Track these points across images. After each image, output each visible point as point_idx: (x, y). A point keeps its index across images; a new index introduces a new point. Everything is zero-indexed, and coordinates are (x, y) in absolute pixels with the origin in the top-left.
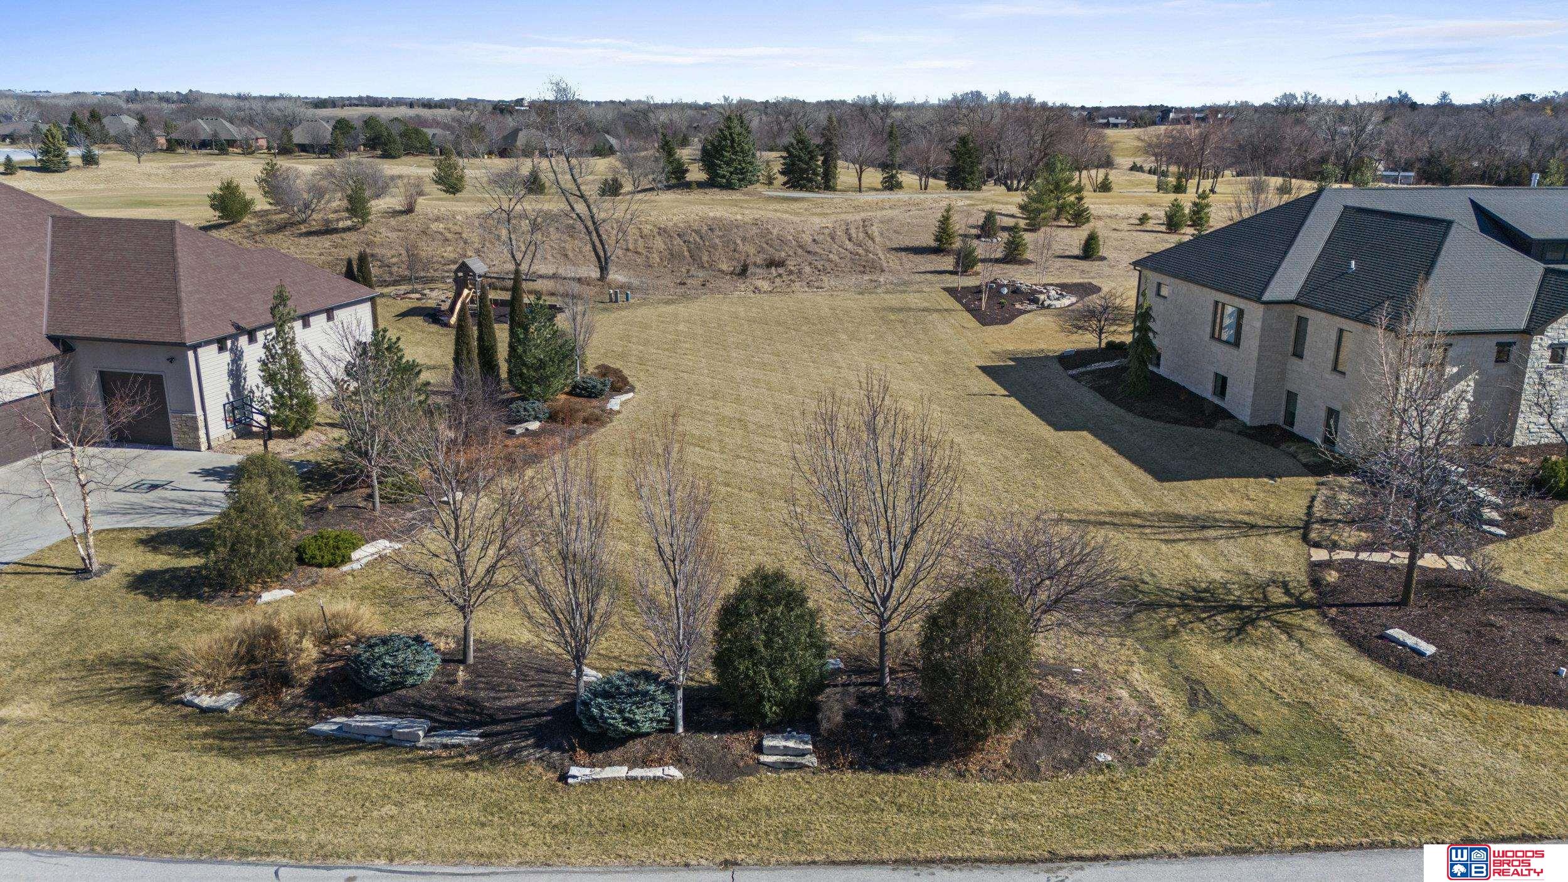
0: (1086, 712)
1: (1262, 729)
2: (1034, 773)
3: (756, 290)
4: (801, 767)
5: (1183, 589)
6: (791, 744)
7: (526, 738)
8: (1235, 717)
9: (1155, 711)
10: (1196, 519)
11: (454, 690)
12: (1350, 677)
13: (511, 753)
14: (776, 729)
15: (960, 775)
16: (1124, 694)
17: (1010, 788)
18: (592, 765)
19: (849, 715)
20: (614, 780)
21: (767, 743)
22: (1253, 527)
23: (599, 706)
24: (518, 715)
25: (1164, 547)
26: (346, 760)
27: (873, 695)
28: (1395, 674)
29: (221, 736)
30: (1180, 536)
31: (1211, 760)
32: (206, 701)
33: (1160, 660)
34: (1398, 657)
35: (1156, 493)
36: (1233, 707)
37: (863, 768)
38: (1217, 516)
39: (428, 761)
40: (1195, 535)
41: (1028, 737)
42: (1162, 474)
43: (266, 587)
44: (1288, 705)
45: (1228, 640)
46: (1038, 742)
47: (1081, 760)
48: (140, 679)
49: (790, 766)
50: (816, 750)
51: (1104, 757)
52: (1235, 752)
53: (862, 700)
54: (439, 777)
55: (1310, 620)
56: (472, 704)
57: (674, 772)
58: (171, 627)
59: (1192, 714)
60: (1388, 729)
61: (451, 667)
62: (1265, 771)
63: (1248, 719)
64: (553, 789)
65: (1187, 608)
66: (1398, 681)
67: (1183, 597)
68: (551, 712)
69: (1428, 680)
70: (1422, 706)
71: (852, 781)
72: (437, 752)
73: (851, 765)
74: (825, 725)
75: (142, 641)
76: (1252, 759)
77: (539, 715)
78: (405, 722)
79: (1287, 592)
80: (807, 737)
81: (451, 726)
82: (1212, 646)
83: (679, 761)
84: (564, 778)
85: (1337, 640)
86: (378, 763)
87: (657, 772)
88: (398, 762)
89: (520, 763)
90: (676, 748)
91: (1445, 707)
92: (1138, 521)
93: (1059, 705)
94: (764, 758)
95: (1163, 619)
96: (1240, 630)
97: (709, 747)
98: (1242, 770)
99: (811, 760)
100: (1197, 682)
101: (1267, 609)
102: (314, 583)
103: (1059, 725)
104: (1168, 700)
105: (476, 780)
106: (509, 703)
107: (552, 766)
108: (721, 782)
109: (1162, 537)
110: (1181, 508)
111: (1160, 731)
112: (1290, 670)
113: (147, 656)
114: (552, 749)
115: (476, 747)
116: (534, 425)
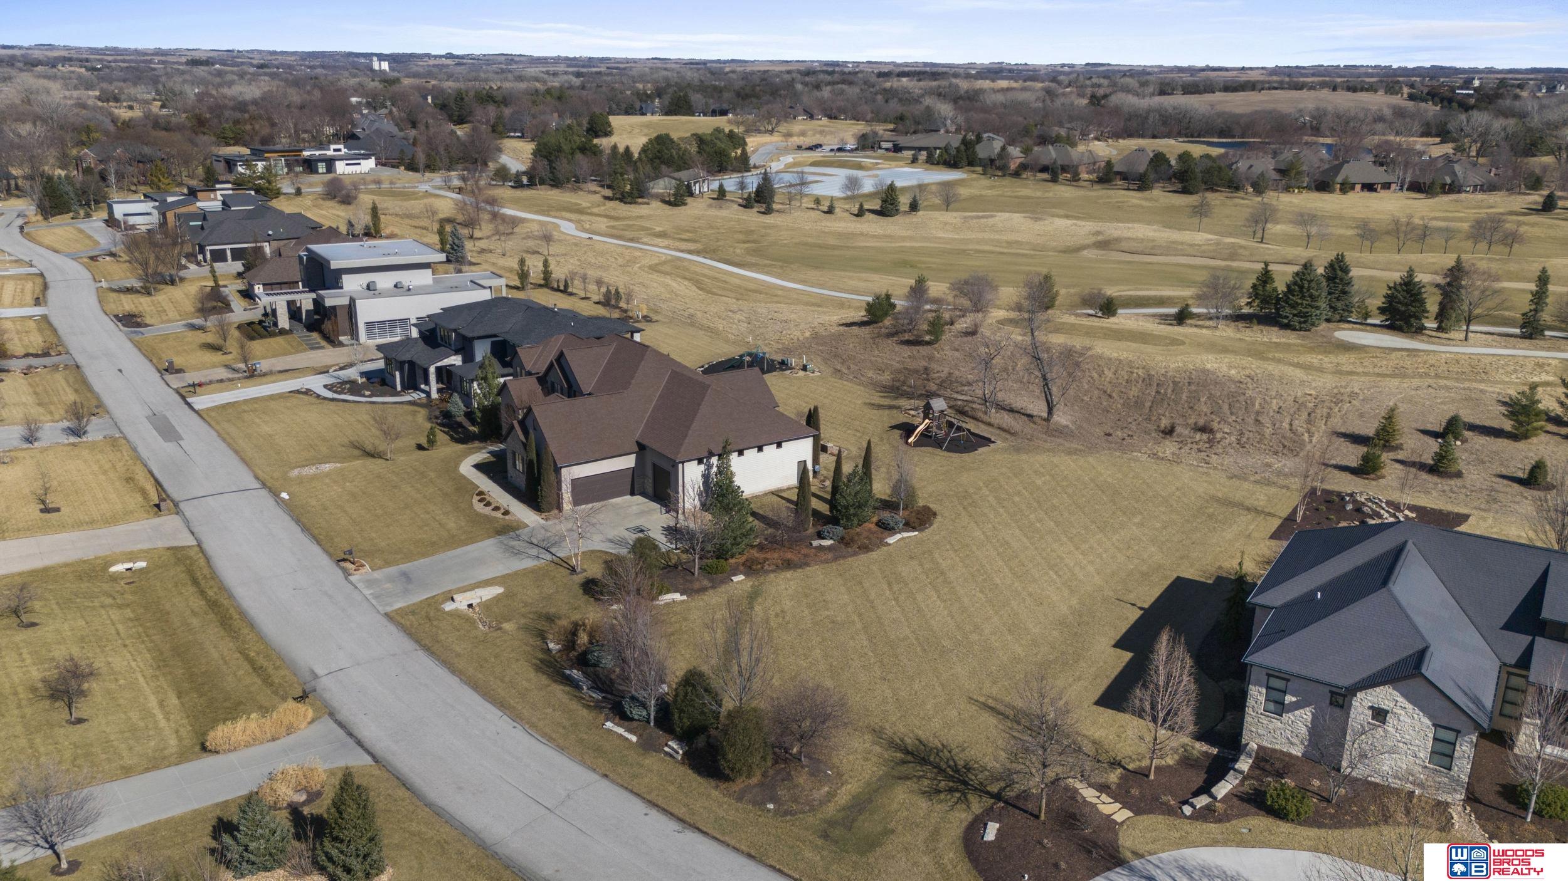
0: (794, 787)
1: (854, 830)
2: (739, 799)
3: (1155, 455)
4: (674, 757)
5: (960, 763)
6: (677, 747)
7: (610, 704)
8: (854, 821)
11: (612, 675)
12: (939, 833)
13: (602, 708)
14: (676, 738)
15: (717, 787)
16: (826, 790)
17: (725, 799)
18: (614, 724)
19: (707, 745)
20: (614, 733)
21: (670, 743)
24: (621, 695)
26: (559, 687)
28: (959, 841)
29: (541, 662)
31: (809, 829)
32: (551, 644)
33: (875, 786)
34: (971, 835)
35: (1076, 710)
37: (692, 768)
39: (579, 698)
41: (755, 785)
44: (886, 828)
45: (925, 793)
46: (757, 789)
47: (761, 803)
49: (671, 756)
50: (683, 754)
51: (770, 806)
52: (824, 831)
55: (980, 805)
56: (614, 684)
57: (635, 740)
58: (577, 608)
59: (838, 811)
62: (819, 842)
64: (594, 726)
65: (942, 772)
66: (953, 843)
67: (953, 766)
69: (962, 850)
70: (937, 856)
71: (682, 771)
72: (585, 696)
73: (690, 765)
74: (692, 745)
75: (564, 611)
76: (825, 836)
79: (1003, 788)
80: (684, 747)
81: (598, 689)
82: (911, 792)
83: (640, 736)
84: (602, 724)
85: (971, 818)
86: (565, 692)
87: (630, 737)
88: (571, 694)
89: (600, 713)
90: (644, 730)
93: (787, 779)
94: (666, 749)
95: (919, 771)
96: (938, 792)
97: (653, 734)
98: (811, 837)
99: (679, 757)
100: (870, 802)
101: (975, 790)
103: (774, 789)
104: (841, 800)
105: (583, 712)
106: (620, 688)
107: (606, 718)
108: (644, 750)
111: (812, 809)
114: (611, 712)
115: (598, 701)
116: (827, 543)
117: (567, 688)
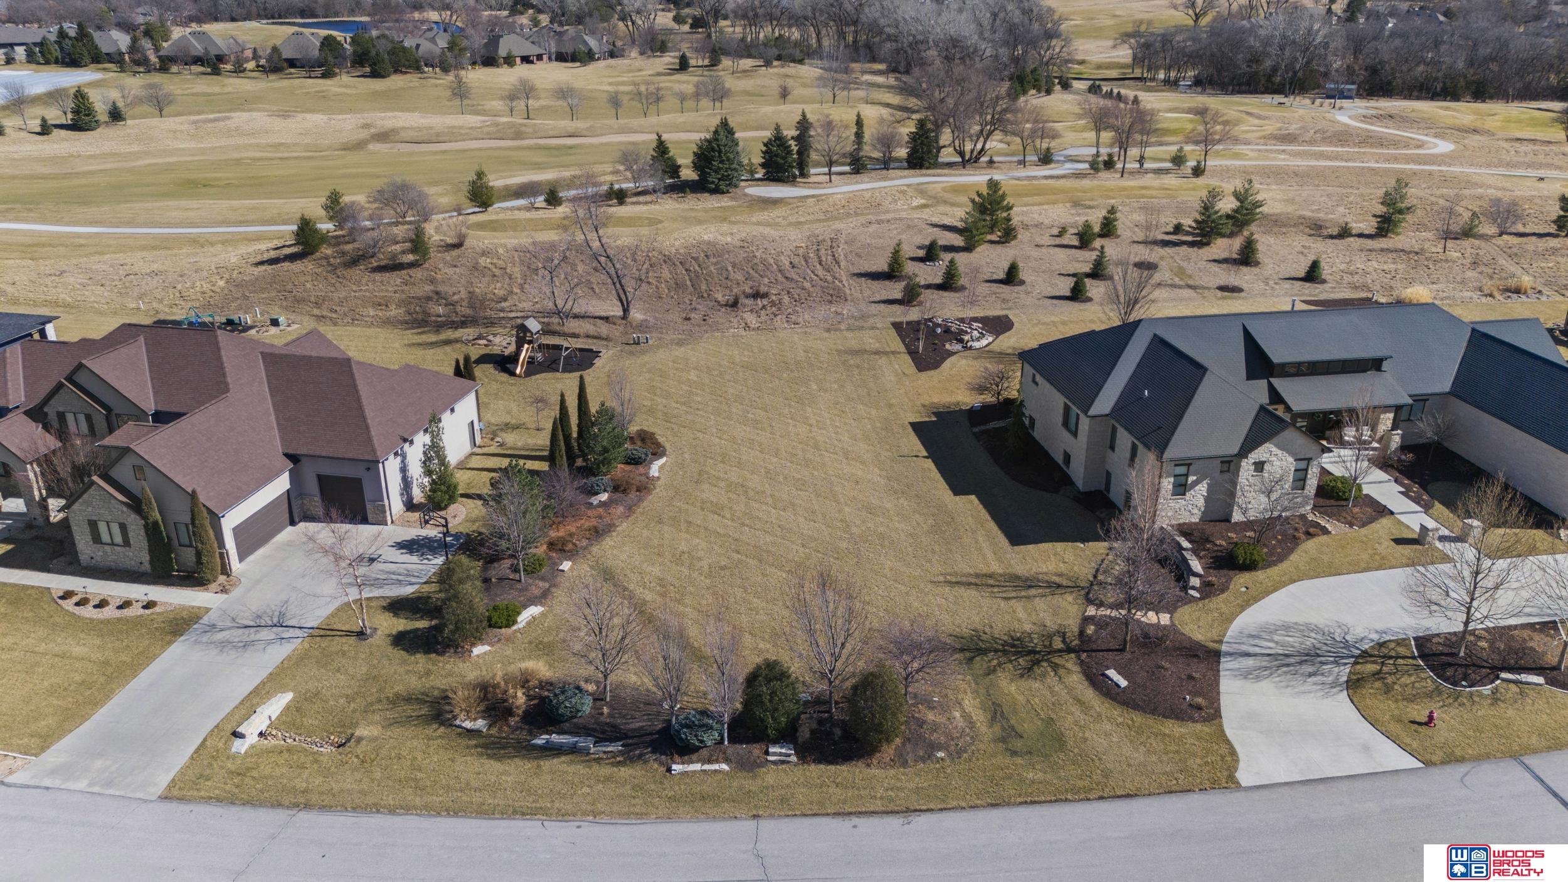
0: (935, 727)
1: (1025, 735)
2: (905, 764)
3: (747, 327)
4: (789, 762)
5: (1006, 638)
6: (783, 751)
7: (647, 747)
8: (1013, 728)
9: (972, 724)
10: (1027, 579)
11: (603, 719)
12: (1079, 701)
13: (640, 756)
14: (775, 742)
15: (868, 765)
16: (957, 714)
17: (892, 772)
18: (683, 763)
19: (812, 732)
20: (694, 772)
21: (771, 750)
22: (1059, 586)
23: (685, 733)
24: (640, 734)
25: (1003, 603)
26: (555, 761)
27: (826, 719)
28: (1103, 699)
29: (486, 746)
30: (1013, 594)
31: (994, 755)
32: (468, 724)
33: (982, 691)
34: (1108, 689)
35: (1008, 556)
36: (1013, 722)
37: (820, 762)
38: (1040, 577)
39: (598, 760)
40: (1023, 593)
41: (903, 744)
42: (1017, 538)
43: (473, 645)
44: (1042, 719)
45: (1022, 676)
46: (908, 747)
47: (929, 757)
48: (425, 710)
49: (783, 762)
50: (797, 754)
51: (940, 754)
52: (1007, 749)
53: (821, 722)
54: (606, 771)
55: (1070, 662)
56: (614, 727)
57: (725, 767)
58: (428, 673)
59: (991, 727)
60: (1087, 735)
61: (598, 703)
62: (1019, 760)
63: (1019, 729)
64: (665, 776)
65: (1005, 652)
66: (1103, 703)
67: (1005, 644)
68: (658, 732)
69: (1119, 702)
70: (1109, 719)
71: (816, 771)
72: (601, 755)
73: (814, 761)
74: (800, 740)
75: (415, 683)
76: (1014, 753)
77: (651, 734)
78: (582, 739)
79: (1064, 641)
80: (792, 746)
81: (606, 740)
82: (1012, 680)
83: (727, 760)
84: (669, 770)
85: (1080, 676)
86: (571, 762)
87: (715, 767)
88: (583, 762)
89: (645, 762)
90: (724, 753)
91: (1120, 720)
92: (991, 582)
93: (921, 723)
94: (770, 758)
95: (990, 661)
96: (1030, 669)
97: (741, 752)
98: (1008, 761)
99: (794, 759)
100: (999, 705)
101: (1049, 653)
102: (500, 640)
103: (921, 737)
104: (979, 717)
105: (625, 772)
106: (632, 726)
107: (661, 764)
108: (748, 772)
109: (1004, 595)
110: (1020, 570)
111: (972, 738)
112: (1049, 696)
113: (423, 694)
114: (661, 754)
115: (621, 753)
116: (604, 497)
117: (563, 758)
